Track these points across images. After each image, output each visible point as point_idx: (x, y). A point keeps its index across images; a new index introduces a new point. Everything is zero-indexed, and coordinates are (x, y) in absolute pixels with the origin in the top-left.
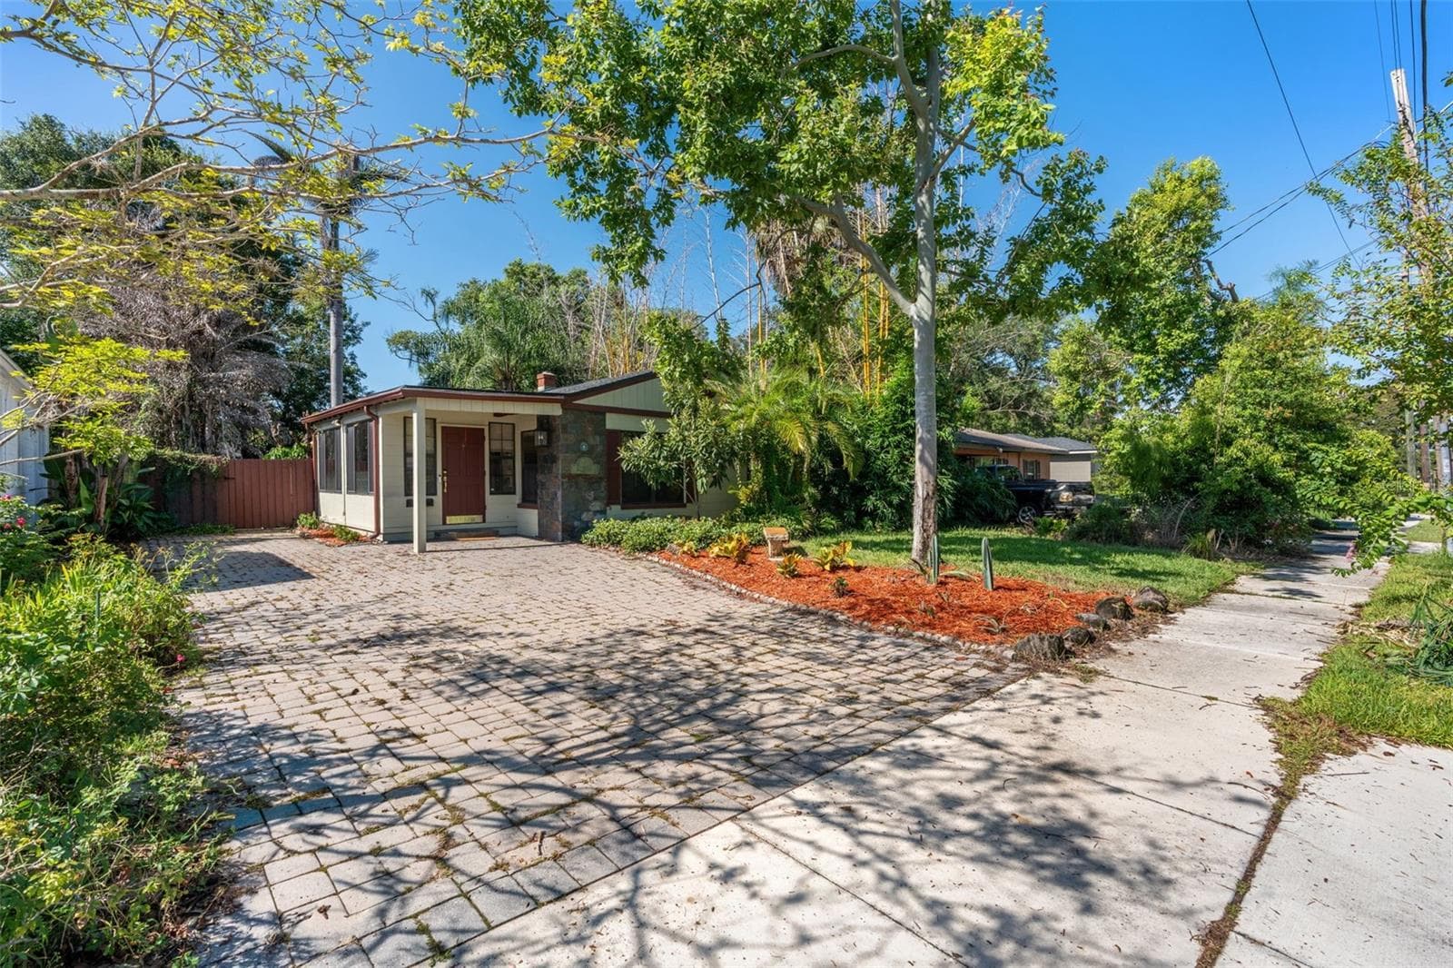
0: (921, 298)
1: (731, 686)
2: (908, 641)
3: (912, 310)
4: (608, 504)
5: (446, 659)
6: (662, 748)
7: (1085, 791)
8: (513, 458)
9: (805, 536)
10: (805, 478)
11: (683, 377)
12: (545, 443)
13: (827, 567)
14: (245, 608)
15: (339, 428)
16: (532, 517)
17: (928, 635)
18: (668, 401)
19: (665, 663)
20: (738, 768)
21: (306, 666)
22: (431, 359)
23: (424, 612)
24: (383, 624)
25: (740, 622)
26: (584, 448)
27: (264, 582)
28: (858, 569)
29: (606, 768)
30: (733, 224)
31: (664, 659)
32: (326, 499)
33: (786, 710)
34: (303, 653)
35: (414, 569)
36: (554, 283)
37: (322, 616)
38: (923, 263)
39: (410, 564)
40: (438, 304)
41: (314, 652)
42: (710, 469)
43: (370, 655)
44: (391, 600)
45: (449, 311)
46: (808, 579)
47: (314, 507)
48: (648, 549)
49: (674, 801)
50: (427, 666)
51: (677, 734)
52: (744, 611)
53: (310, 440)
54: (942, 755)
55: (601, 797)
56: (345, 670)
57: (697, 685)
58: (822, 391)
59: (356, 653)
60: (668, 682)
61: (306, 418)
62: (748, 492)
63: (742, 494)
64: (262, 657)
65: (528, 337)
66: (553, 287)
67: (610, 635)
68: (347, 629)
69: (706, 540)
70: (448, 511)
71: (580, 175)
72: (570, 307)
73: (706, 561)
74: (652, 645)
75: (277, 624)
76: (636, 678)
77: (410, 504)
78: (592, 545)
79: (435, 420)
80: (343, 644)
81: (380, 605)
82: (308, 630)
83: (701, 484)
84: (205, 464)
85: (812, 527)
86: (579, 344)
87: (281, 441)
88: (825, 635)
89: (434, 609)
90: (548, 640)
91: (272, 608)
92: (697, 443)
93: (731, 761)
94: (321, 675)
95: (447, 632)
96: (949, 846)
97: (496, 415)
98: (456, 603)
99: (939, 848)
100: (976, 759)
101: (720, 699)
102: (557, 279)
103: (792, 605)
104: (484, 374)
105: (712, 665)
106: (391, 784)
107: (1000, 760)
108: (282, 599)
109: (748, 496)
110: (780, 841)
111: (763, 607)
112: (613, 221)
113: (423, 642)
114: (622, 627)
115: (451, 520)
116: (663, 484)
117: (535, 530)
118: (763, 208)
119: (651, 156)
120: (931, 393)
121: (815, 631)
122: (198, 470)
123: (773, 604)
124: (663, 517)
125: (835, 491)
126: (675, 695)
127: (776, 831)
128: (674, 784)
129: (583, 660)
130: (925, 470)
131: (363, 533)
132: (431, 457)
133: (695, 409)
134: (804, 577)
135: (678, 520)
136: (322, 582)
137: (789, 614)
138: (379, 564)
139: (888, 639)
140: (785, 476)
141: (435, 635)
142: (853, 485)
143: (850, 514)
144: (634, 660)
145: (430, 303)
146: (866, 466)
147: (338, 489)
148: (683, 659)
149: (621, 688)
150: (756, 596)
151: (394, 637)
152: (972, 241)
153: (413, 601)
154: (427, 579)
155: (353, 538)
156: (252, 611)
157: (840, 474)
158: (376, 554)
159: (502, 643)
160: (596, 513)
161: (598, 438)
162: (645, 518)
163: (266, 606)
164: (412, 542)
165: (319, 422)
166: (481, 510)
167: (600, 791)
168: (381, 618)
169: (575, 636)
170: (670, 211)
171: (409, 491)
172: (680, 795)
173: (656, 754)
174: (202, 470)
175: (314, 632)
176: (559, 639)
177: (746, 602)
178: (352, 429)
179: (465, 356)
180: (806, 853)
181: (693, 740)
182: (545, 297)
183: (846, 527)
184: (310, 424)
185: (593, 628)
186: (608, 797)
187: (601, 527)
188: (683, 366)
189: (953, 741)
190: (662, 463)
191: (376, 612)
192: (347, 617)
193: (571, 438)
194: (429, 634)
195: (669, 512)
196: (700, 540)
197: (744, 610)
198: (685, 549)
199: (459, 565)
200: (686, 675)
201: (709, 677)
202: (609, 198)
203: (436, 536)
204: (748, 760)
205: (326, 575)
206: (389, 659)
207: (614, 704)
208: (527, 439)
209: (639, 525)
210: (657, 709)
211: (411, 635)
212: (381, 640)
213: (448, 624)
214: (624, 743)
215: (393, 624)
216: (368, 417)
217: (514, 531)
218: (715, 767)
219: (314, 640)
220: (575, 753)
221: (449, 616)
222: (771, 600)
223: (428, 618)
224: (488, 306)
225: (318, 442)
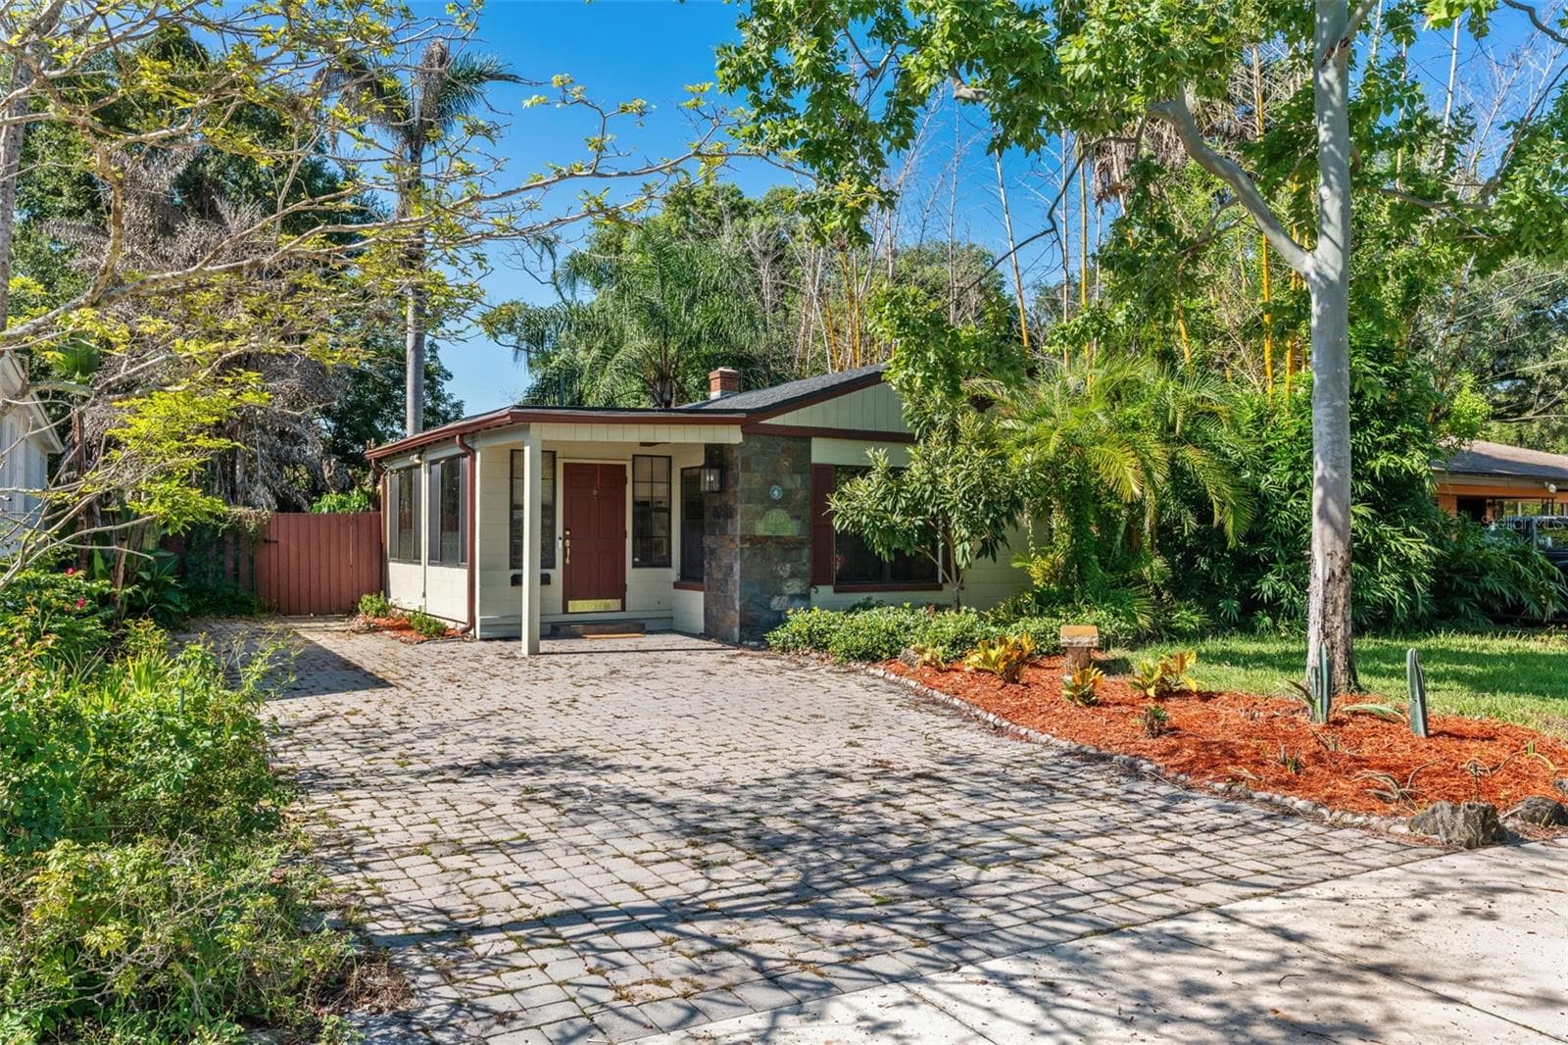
0: (1323, 244)
1: (945, 846)
2: (1244, 805)
3: (1306, 264)
4: (813, 585)
5: (568, 794)
6: (833, 906)
7: (1396, 995)
8: (669, 511)
9: (1139, 641)
10: (1147, 542)
11: (928, 386)
12: (716, 487)
13: (1151, 692)
14: (313, 723)
15: (418, 466)
16: (694, 602)
17: (1277, 798)
18: (911, 417)
19: (861, 813)
20: (925, 934)
21: (398, 793)
22: (548, 346)
23: (537, 735)
24: (486, 750)
25: (986, 768)
26: (776, 494)
27: (328, 690)
28: (1206, 697)
29: (756, 921)
30: (999, 144)
31: (859, 809)
32: (397, 571)
33: (1013, 879)
34: (392, 778)
35: (523, 677)
36: (741, 214)
37: (408, 736)
38: (1328, 183)
39: (517, 671)
40: (560, 260)
41: (406, 778)
42: (975, 527)
43: (473, 785)
44: (495, 719)
45: (578, 269)
46: (1112, 709)
47: (381, 586)
48: (870, 656)
49: (834, 958)
50: (544, 801)
51: (855, 894)
52: (997, 752)
53: (376, 482)
54: (1211, 943)
55: (747, 948)
56: (445, 801)
57: (897, 842)
58: (1175, 395)
59: (455, 782)
60: (859, 837)
61: (371, 451)
62: (1046, 565)
63: (1037, 570)
64: (345, 781)
65: (698, 308)
66: (739, 221)
67: (791, 776)
68: (442, 753)
69: (962, 643)
70: (571, 592)
71: (768, 88)
72: (765, 254)
73: (958, 677)
74: (846, 791)
75: (356, 743)
76: (815, 829)
77: (517, 581)
78: (784, 649)
79: (554, 454)
80: (440, 771)
81: (481, 725)
82: (394, 752)
83: (962, 553)
84: (240, 520)
85: (1154, 626)
86: (781, 314)
87: (334, 485)
88: (1112, 791)
89: (552, 732)
90: (704, 778)
91: (346, 724)
92: (955, 485)
93: (918, 927)
94: (416, 804)
95: (570, 762)
96: (1166, 1029)
97: (643, 444)
98: (583, 726)
99: (1151, 1029)
100: (1259, 950)
101: (926, 860)
102: (745, 207)
103: (1074, 746)
104: (628, 371)
105: (926, 819)
106: (507, 918)
107: (1294, 953)
108: (355, 713)
109: (1045, 571)
110: (950, 1004)
111: (1028, 748)
112: (815, 152)
113: (540, 773)
114: (809, 767)
115: (576, 606)
116: (897, 552)
117: (700, 624)
118: (1049, 117)
119: (879, 40)
120: (1339, 403)
121: (1101, 786)
122: (231, 529)
123: (1046, 745)
124: (899, 605)
125: (1203, 564)
126: (865, 852)
127: (950, 995)
128: (837, 944)
129: (749, 805)
130: (1329, 532)
131: (450, 625)
132: (548, 510)
133: (954, 433)
134: (1108, 705)
135: (921, 611)
136: (403, 692)
137: (1068, 760)
138: (475, 670)
139: (1211, 802)
140: (1111, 539)
141: (556, 765)
142: (1236, 554)
143: (1231, 606)
144: (819, 807)
145: (547, 255)
146: (1260, 518)
147: (416, 558)
148: (887, 810)
149: (793, 840)
150: (1023, 731)
151: (501, 765)
152: (1431, 134)
153: (524, 722)
154: (541, 693)
155: (438, 632)
156: (321, 727)
157: (1211, 537)
158: (469, 656)
159: (640, 778)
160: (793, 597)
161: (798, 479)
162: (871, 607)
163: (337, 721)
164: (519, 638)
165: (391, 457)
166: (618, 590)
167: (744, 943)
168: (483, 741)
169: (740, 774)
170: (908, 125)
171: (516, 561)
172: (843, 953)
173: (825, 913)
174: (237, 529)
175: (402, 755)
176: (718, 777)
177: (1005, 740)
178: (437, 468)
179: (600, 343)
180: (978, 1018)
181: (873, 901)
182: (726, 239)
183: (1220, 627)
184: (379, 460)
185: (767, 765)
186: (756, 948)
187: (799, 620)
188: (927, 367)
189: (1241, 929)
190: (897, 518)
191: (476, 733)
192: (441, 739)
193: (756, 479)
194: (546, 764)
195: (908, 597)
196: (954, 645)
197: (999, 752)
198: (927, 657)
199: (586, 674)
200: (885, 830)
201: (918, 834)
202: (809, 119)
203: (554, 630)
204: (939, 928)
205: (408, 684)
206: (497, 791)
207: (781, 857)
208: (690, 479)
209: (861, 618)
210: (836, 867)
211: (523, 764)
212: (485, 768)
213: (571, 752)
214: (787, 898)
215: (499, 749)
216: (461, 451)
217: (667, 624)
218: (895, 931)
219: (403, 765)
220: (721, 905)
221: (572, 743)
222: (1043, 738)
223: (543, 744)
224: (637, 258)
225: (388, 487)
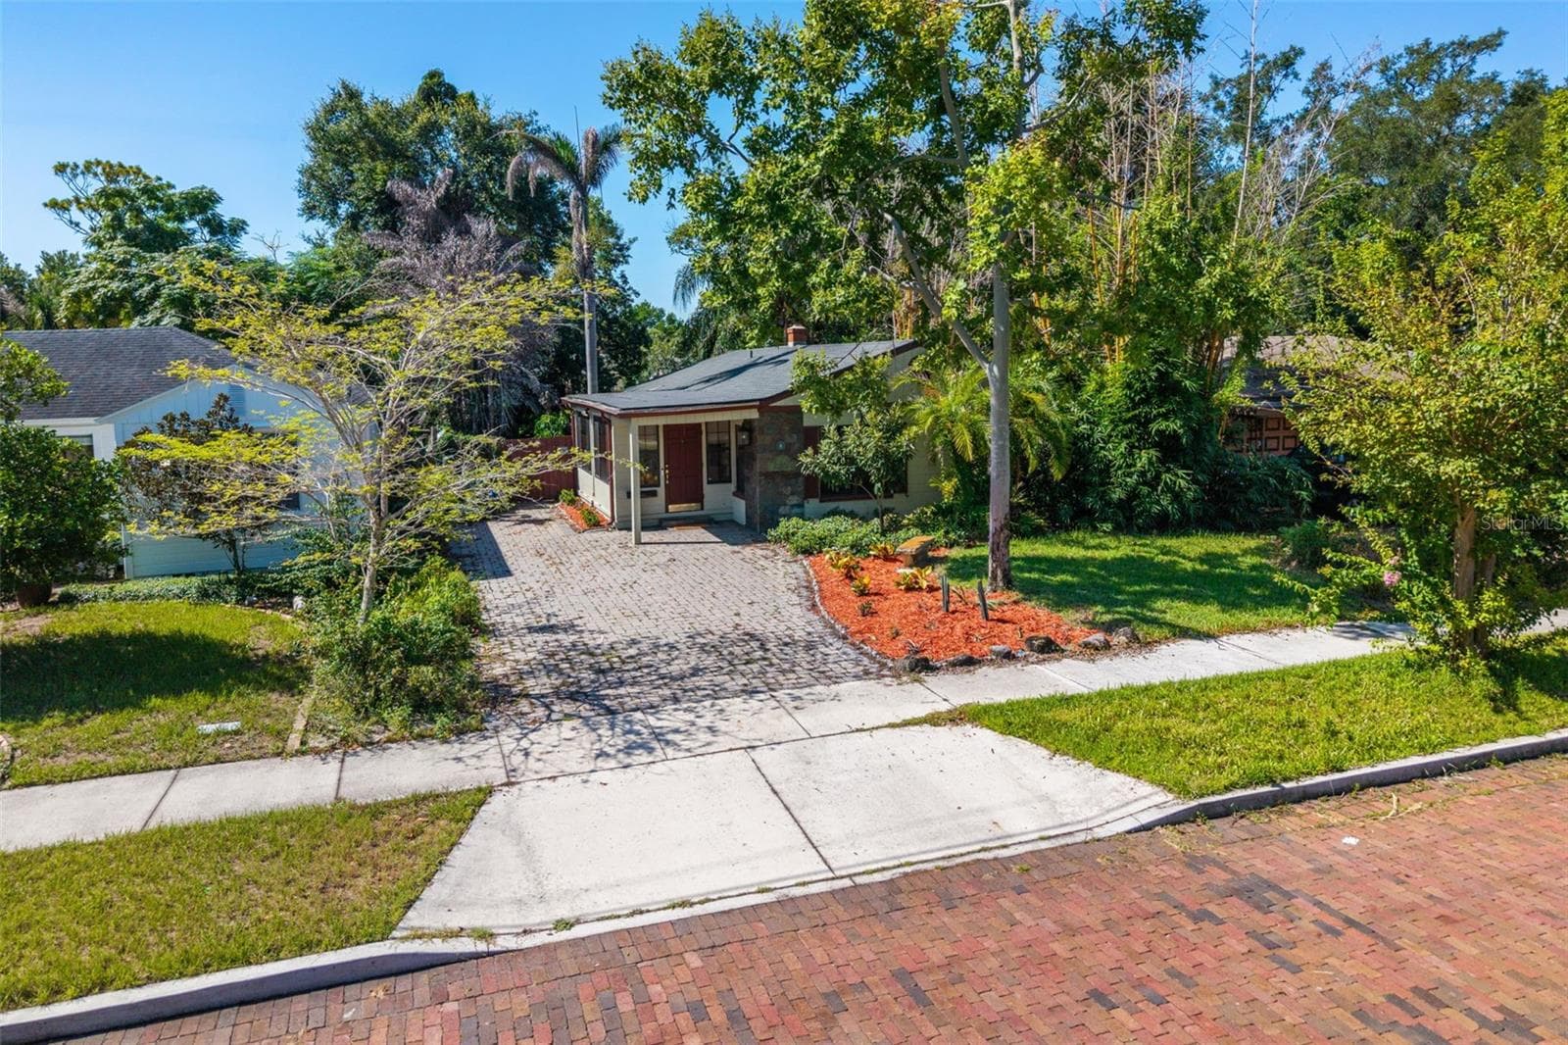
4: (806, 498)
8: (729, 449)
12: (747, 443)
16: (742, 506)
26: (781, 446)
32: (582, 475)
47: (574, 482)
48: (809, 552)
62: (950, 486)
63: (945, 489)
69: (857, 547)
70: (669, 500)
78: (774, 543)
83: (878, 489)
109: (949, 490)
115: (671, 508)
131: (605, 519)
134: (870, 595)
147: (589, 471)
155: (599, 522)
160: (793, 507)
161: (794, 437)
166: (698, 497)
178: (596, 423)
187: (783, 526)
193: (768, 439)
203: (654, 524)
209: (816, 525)
217: (730, 517)
225: (576, 421)
